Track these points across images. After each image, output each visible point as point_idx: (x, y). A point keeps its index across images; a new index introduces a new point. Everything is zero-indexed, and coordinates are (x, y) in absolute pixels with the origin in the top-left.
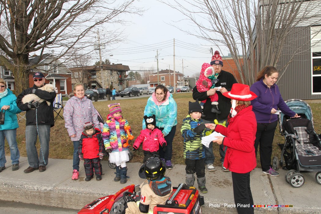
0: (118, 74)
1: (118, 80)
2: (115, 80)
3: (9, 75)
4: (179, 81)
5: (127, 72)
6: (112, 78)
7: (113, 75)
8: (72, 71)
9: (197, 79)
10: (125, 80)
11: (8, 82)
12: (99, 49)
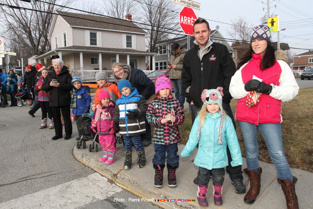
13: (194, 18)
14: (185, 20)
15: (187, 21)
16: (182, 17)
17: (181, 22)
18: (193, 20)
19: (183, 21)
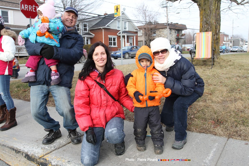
0: (175, 32)
1: (176, 39)
2: (173, 39)
3: (87, 31)
4: (225, 41)
5: (183, 31)
6: (171, 36)
7: (172, 34)
8: (139, 29)
9: (241, 40)
10: (181, 39)
11: (87, 38)
12: (166, 7)
13: (35, 6)
14: (26, 7)
15: (28, 8)
16: (23, 5)
17: (22, 9)
18: (34, 7)
19: (24, 8)
